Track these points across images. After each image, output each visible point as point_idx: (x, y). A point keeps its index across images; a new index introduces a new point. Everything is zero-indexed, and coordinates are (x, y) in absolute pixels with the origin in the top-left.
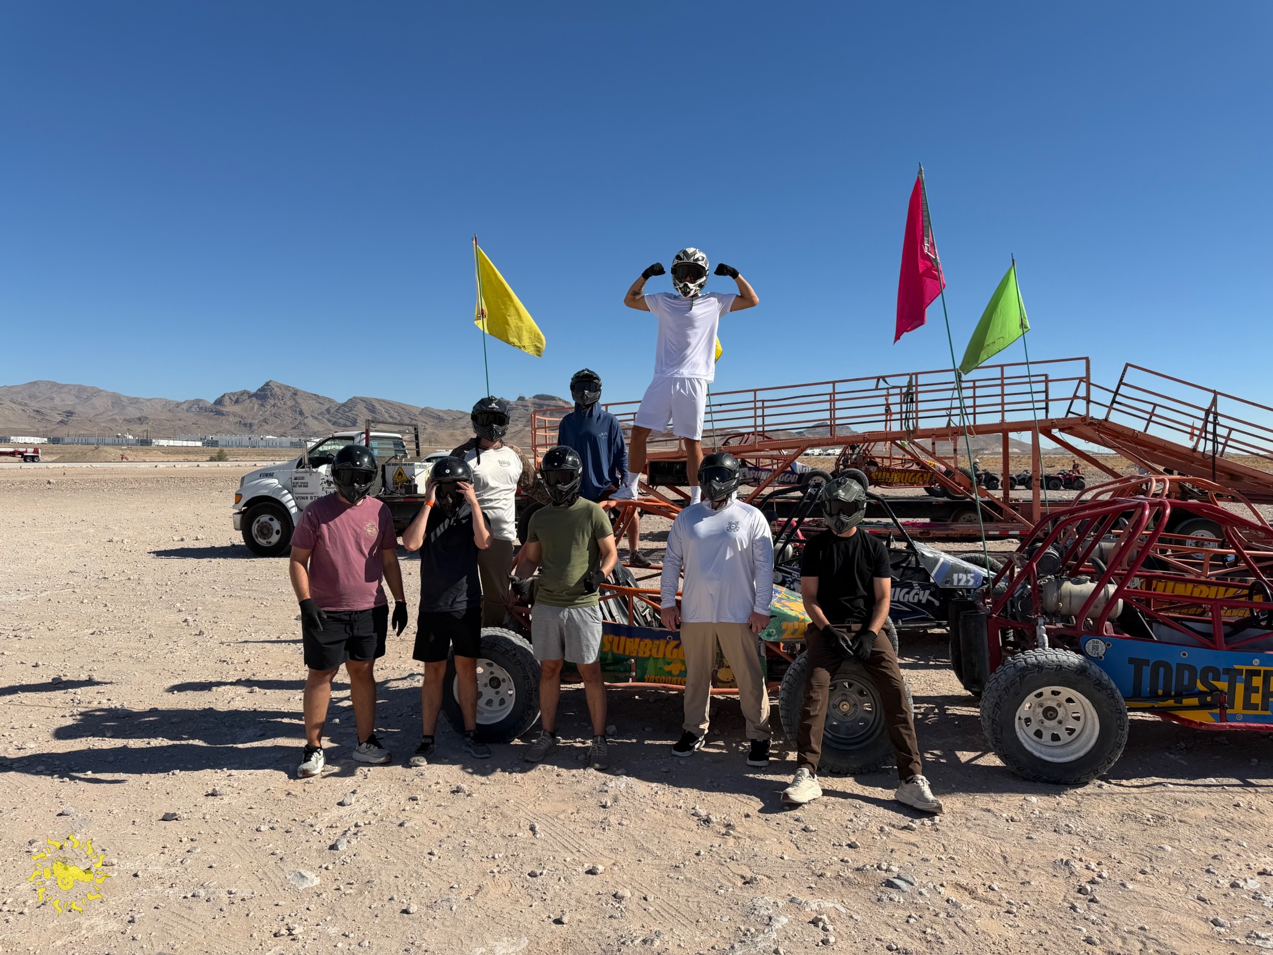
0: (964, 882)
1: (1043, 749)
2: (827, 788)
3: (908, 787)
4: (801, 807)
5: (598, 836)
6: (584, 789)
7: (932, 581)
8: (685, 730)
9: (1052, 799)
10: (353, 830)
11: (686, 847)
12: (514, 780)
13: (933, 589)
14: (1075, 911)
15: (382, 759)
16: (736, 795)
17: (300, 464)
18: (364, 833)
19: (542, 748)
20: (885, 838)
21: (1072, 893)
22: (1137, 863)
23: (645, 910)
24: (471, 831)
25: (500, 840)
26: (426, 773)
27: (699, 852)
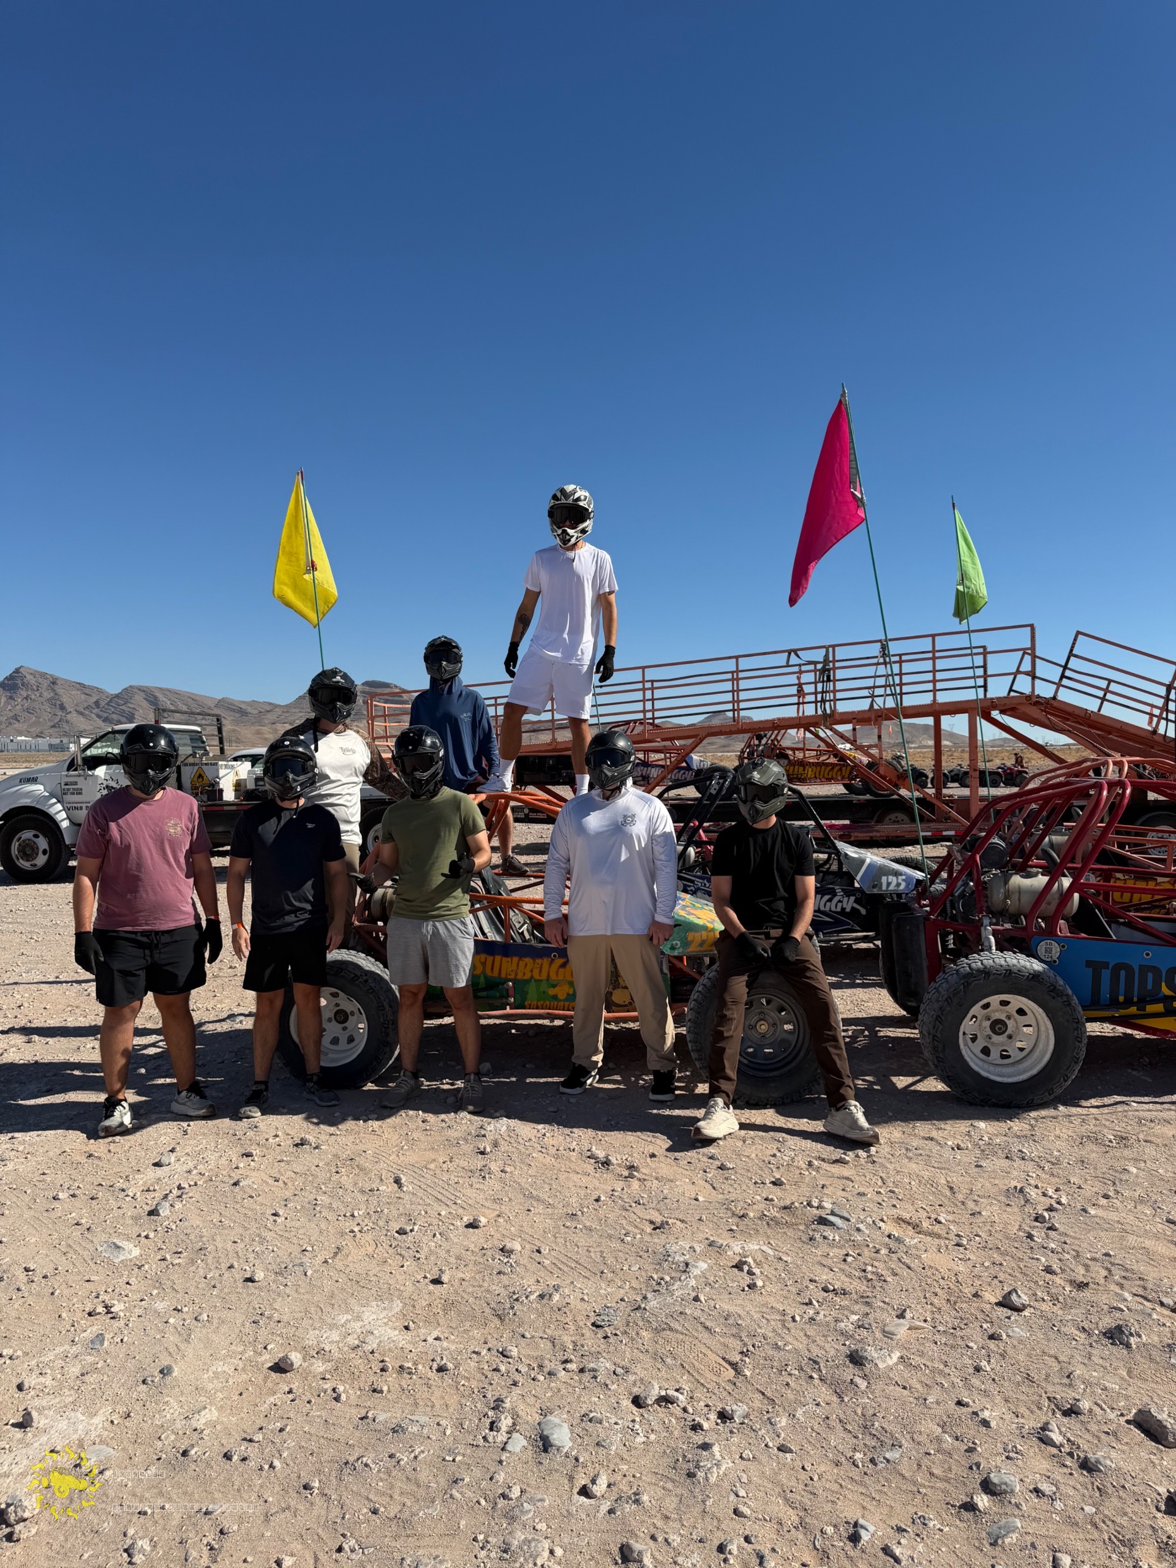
0: (906, 1216)
1: (991, 1068)
2: (743, 1121)
3: (839, 1116)
4: (715, 1144)
5: (478, 1186)
6: (456, 1134)
7: (857, 885)
8: (574, 1064)
9: (1002, 1124)
10: (175, 1192)
11: (582, 1193)
12: (371, 1129)
13: (858, 895)
14: (1032, 1240)
15: (202, 1112)
16: (639, 1133)
17: (72, 765)
18: (191, 1195)
19: (403, 1090)
20: (814, 1173)
21: (1029, 1222)
22: (1098, 1187)
23: (539, 1263)
24: (323, 1187)
25: (359, 1196)
26: (261, 1125)
27: (599, 1197)
